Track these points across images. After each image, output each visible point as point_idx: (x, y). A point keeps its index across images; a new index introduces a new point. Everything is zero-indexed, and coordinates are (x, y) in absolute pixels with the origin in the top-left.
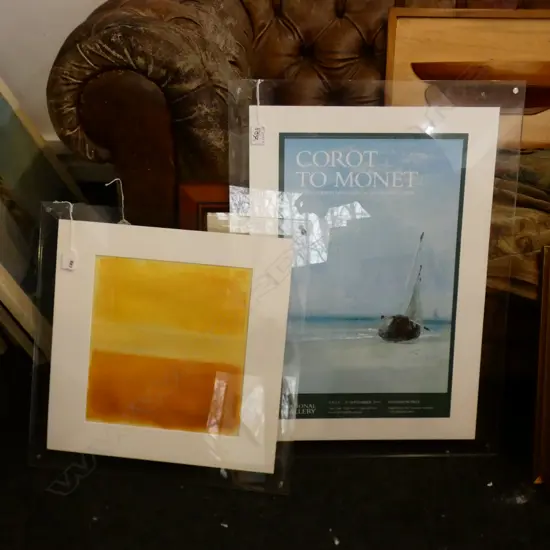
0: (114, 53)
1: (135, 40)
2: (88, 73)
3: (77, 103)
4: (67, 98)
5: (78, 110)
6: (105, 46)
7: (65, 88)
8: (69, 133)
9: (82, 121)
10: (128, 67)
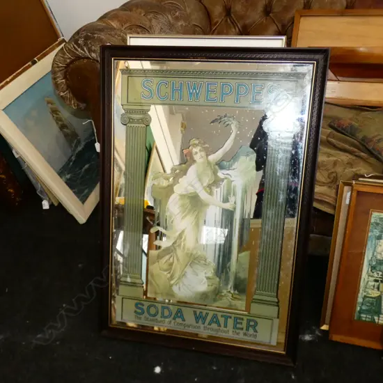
0: (79, 50)
1: (90, 43)
2: (68, 61)
3: (65, 77)
4: (59, 74)
5: (66, 82)
6: (75, 46)
7: (57, 69)
8: (62, 94)
9: (68, 87)
10: (88, 58)
